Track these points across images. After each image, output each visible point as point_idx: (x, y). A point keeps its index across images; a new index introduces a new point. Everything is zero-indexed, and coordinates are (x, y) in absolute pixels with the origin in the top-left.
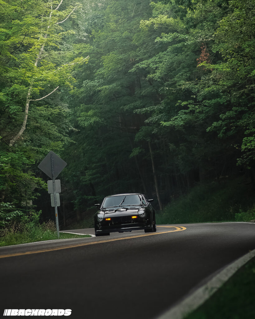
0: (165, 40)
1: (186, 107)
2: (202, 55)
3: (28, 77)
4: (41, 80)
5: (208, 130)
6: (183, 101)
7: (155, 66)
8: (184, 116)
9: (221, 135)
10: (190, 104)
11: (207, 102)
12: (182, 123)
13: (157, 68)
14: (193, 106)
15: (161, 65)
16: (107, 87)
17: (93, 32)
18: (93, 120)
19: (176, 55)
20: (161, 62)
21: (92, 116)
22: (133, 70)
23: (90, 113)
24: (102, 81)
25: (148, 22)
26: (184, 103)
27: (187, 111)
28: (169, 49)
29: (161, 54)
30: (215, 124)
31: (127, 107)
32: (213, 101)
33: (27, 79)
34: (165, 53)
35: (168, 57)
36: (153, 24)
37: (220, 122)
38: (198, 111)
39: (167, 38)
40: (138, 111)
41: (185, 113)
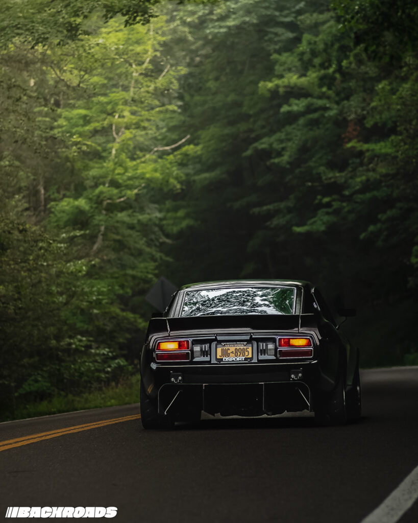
0: (295, 108)
1: (328, 205)
2: (350, 129)
3: (119, 174)
4: (137, 178)
5: (362, 236)
6: (324, 196)
7: (281, 146)
8: (326, 218)
9: (380, 243)
10: (334, 200)
11: (359, 197)
12: (323, 228)
13: (283, 149)
14: (339, 203)
15: (290, 144)
16: (206, 175)
17: (187, 98)
18: (184, 224)
19: (311, 130)
20: (289, 140)
21: (184, 218)
22: (249, 152)
23: (181, 213)
24: (198, 166)
25: (270, 85)
26: (326, 200)
27: (330, 210)
28: (302, 121)
29: (289, 128)
30: (371, 228)
31: (237, 205)
32: (368, 195)
33: (117, 177)
34: (294, 126)
35: (299, 133)
36: (277, 86)
37: (379, 225)
38: (346, 210)
39: (297, 106)
40: (256, 210)
41: (328, 213)
